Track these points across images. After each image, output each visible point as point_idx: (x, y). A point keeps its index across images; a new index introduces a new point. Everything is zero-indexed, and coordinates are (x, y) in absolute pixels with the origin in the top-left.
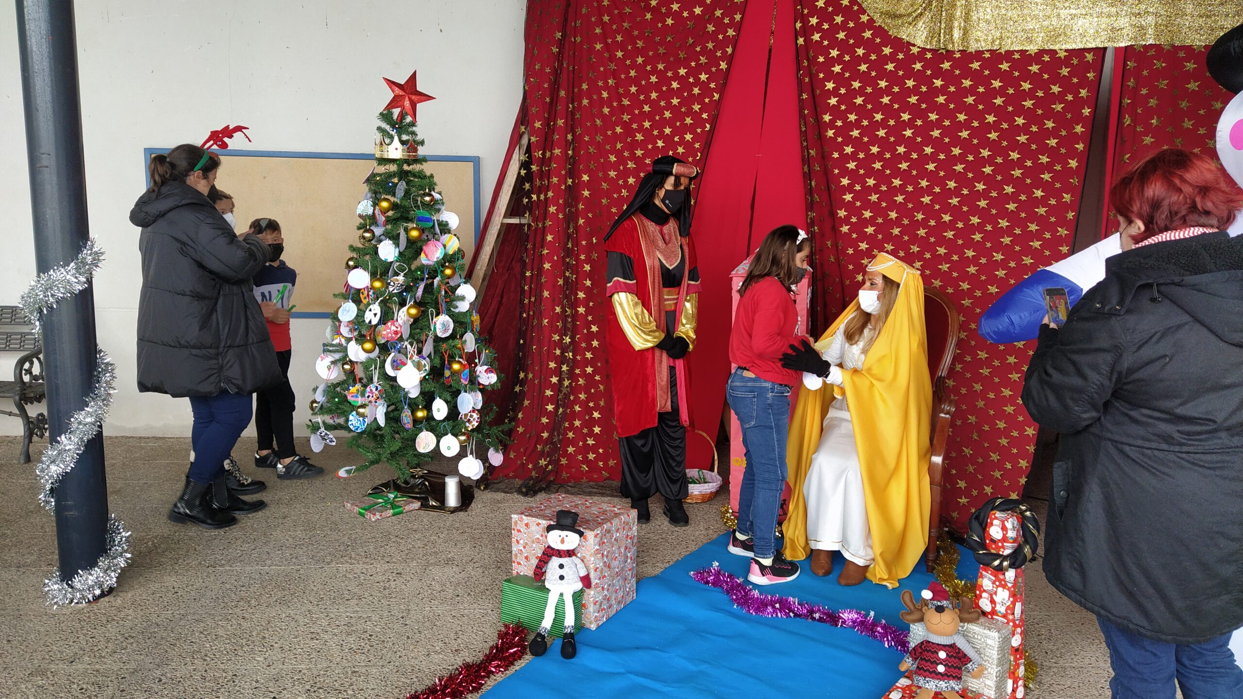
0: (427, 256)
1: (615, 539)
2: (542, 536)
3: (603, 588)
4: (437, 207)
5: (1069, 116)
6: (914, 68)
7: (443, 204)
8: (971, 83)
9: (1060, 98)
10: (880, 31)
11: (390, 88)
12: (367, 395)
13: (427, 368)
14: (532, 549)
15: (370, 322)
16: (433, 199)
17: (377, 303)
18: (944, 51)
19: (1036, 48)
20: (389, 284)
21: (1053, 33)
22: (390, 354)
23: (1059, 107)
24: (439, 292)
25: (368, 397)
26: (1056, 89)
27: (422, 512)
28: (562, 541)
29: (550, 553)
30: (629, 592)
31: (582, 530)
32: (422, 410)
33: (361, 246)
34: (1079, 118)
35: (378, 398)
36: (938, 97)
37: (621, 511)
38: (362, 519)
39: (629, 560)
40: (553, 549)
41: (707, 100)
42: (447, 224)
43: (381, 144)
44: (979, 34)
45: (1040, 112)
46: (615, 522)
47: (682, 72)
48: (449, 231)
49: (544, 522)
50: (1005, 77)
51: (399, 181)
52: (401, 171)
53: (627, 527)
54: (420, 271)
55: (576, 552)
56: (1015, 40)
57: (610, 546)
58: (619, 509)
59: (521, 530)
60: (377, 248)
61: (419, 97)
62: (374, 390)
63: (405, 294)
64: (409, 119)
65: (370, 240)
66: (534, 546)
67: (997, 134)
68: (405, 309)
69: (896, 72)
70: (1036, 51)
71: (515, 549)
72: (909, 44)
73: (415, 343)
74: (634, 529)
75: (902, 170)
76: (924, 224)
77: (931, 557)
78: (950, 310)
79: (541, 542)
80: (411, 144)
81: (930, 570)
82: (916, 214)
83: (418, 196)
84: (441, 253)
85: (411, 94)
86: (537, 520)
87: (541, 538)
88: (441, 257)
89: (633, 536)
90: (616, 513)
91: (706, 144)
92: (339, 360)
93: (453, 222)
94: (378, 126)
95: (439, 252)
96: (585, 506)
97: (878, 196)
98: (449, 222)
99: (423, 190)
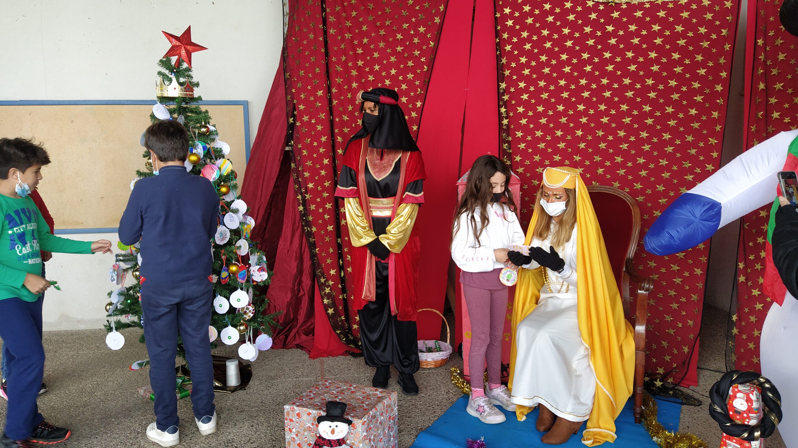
2: (313, 424)
4: (212, 137)
5: (714, 51)
6: (590, 18)
8: (636, 28)
9: (706, 37)
11: (169, 39)
16: (208, 130)
18: (613, 4)
23: (706, 44)
26: (703, 30)
28: (333, 432)
29: (321, 443)
31: (350, 418)
34: (722, 52)
36: (611, 40)
37: (383, 395)
39: (392, 439)
40: (324, 439)
41: (425, 47)
42: (221, 151)
43: (161, 85)
45: (691, 48)
47: (405, 26)
48: (223, 156)
49: (314, 412)
50: (662, 22)
51: (178, 116)
52: (180, 108)
59: (294, 419)
61: (193, 47)
64: (185, 65)
67: (658, 67)
69: (576, 21)
70: (686, 1)
75: (585, 97)
76: (603, 139)
77: (638, 410)
78: (632, 205)
79: (312, 431)
80: (188, 85)
81: (638, 421)
82: (597, 131)
83: (195, 128)
84: (217, 174)
85: (187, 44)
86: (308, 410)
87: (312, 427)
88: (217, 178)
89: (394, 416)
90: (379, 397)
91: (425, 81)
92: (131, 268)
93: (226, 149)
94: (158, 71)
95: (215, 173)
96: (350, 391)
97: (566, 118)
98: (223, 149)
99: (199, 123)
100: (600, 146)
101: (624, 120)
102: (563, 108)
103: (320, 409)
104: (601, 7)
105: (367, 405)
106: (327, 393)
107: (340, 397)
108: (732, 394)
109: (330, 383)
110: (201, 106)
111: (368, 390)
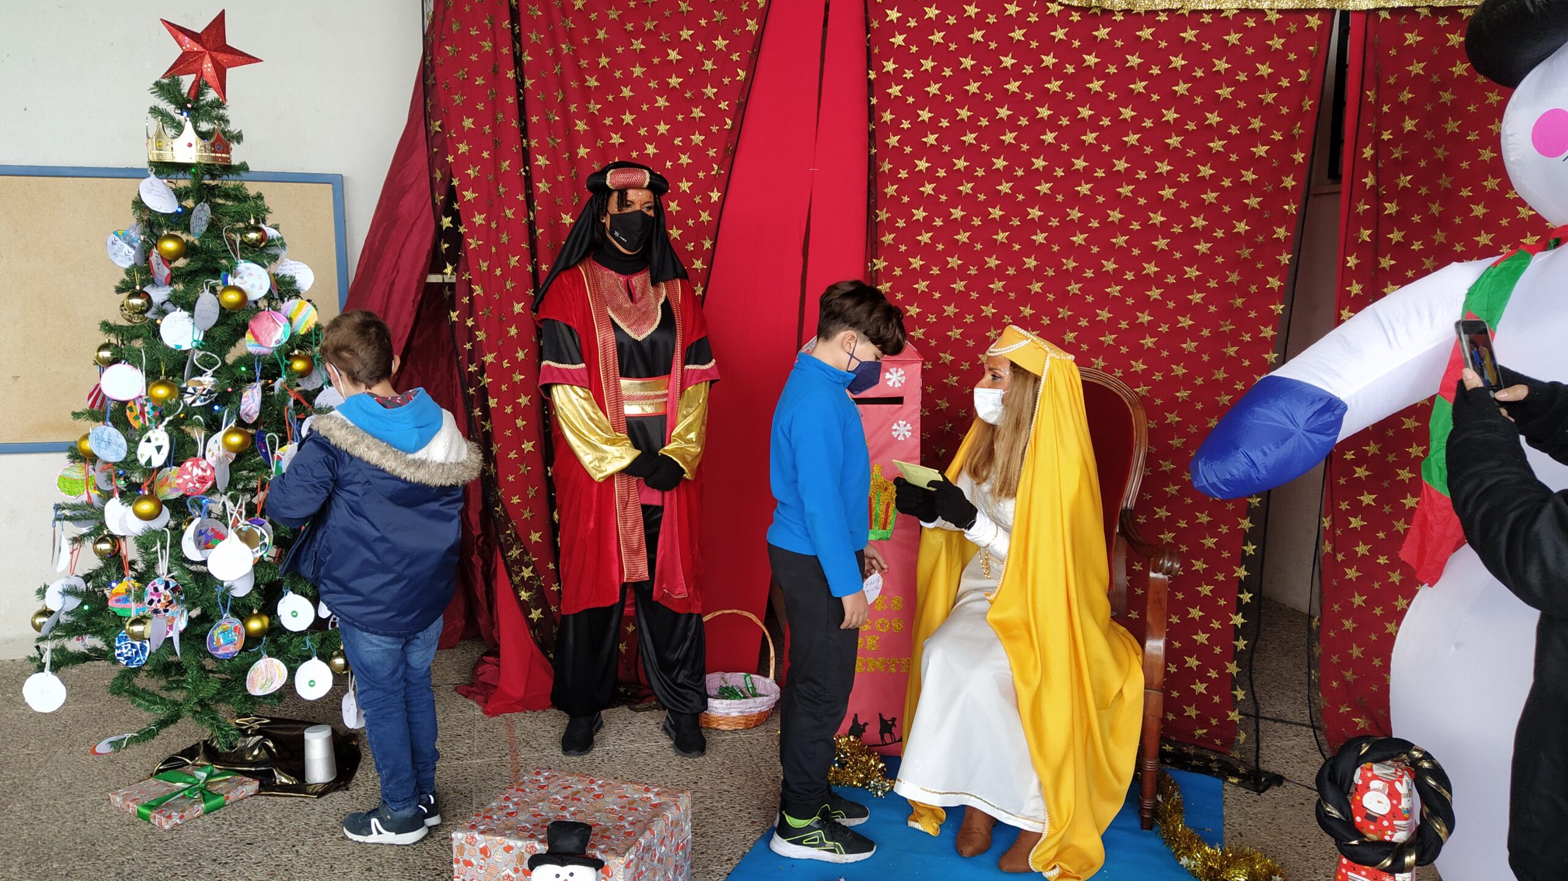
0: (256, 338)
1: (660, 860)
2: (516, 870)
4: (273, 251)
5: (1284, 110)
6: (1054, 37)
8: (1139, 61)
9: (1271, 83)
11: (176, 38)
12: (147, 598)
13: (267, 541)
15: (149, 462)
16: (264, 237)
17: (162, 427)
18: (1098, 11)
19: (1234, 6)
20: (184, 391)
22: (192, 520)
23: (1269, 97)
24: (284, 402)
25: (151, 602)
26: (1265, 70)
27: (262, 800)
31: (599, 856)
32: (258, 616)
33: (126, 323)
34: (1297, 114)
35: (171, 602)
36: (1092, 82)
37: (663, 799)
38: (145, 828)
41: (726, 81)
42: (292, 281)
43: (159, 136)
45: (1241, 104)
46: (659, 826)
47: (686, 34)
48: (297, 294)
49: (520, 843)
50: (1190, 51)
51: (196, 204)
52: (200, 188)
53: (676, 830)
54: (245, 366)
57: (651, 875)
58: (658, 794)
60: (158, 325)
61: (230, 57)
62: (161, 588)
63: (216, 408)
64: (211, 95)
65: (142, 312)
67: (1180, 139)
68: (219, 436)
69: (1026, 43)
70: (1236, 11)
73: (240, 496)
74: (687, 828)
75: (1041, 194)
76: (1076, 275)
77: (1148, 803)
78: (1132, 406)
80: (219, 139)
81: (1147, 825)
82: (1065, 261)
83: (234, 231)
84: (284, 333)
85: (215, 50)
86: (507, 840)
87: (514, 876)
88: (285, 340)
89: (685, 842)
90: (655, 806)
91: (726, 150)
92: (89, 535)
93: (305, 277)
94: (152, 105)
95: (281, 330)
96: (592, 794)
97: (1007, 234)
98: (296, 278)
99: (242, 221)
100: (1069, 288)
101: (1114, 240)
102: (1001, 213)
103: (532, 837)
104: (1076, 17)
105: (632, 823)
106: (542, 801)
107: (572, 809)
108: (1360, 782)
109: (547, 778)
110: (247, 185)
111: (630, 791)
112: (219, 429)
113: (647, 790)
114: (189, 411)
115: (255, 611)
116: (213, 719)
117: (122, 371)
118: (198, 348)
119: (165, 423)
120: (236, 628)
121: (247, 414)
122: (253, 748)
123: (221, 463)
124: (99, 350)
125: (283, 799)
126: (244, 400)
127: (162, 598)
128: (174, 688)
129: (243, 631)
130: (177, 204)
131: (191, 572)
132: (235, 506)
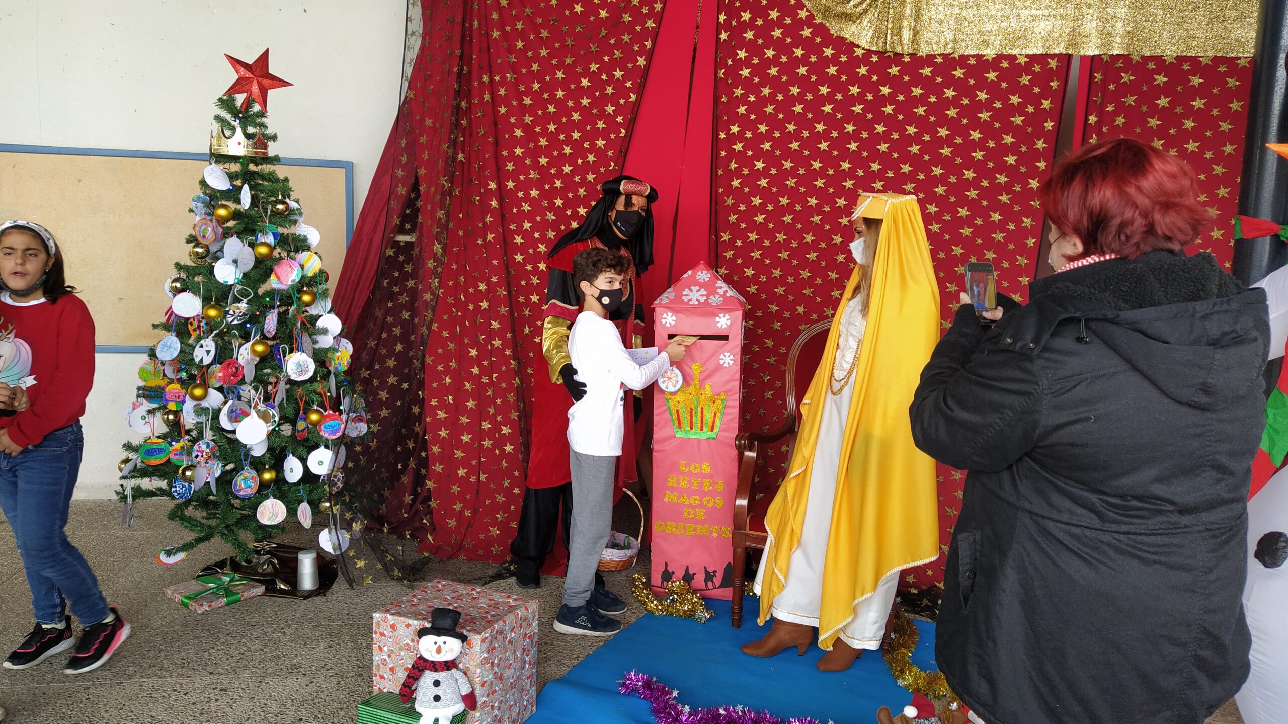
0: (278, 278)
1: (509, 641)
2: (413, 641)
3: (492, 707)
4: (293, 218)
5: (1030, 130)
6: (859, 73)
7: (301, 214)
8: (921, 91)
9: (1020, 110)
10: (821, 30)
11: (234, 68)
12: (194, 455)
13: (277, 419)
14: (401, 658)
15: (201, 360)
16: (287, 207)
17: (210, 337)
18: (891, 55)
19: (993, 52)
20: (227, 313)
21: (1011, 36)
22: (226, 401)
23: (1018, 120)
24: (294, 324)
25: (197, 457)
26: (1015, 99)
27: (266, 599)
28: (439, 650)
29: (421, 665)
30: (526, 707)
31: (465, 633)
32: (269, 470)
33: (193, 264)
34: (1040, 133)
35: (210, 457)
36: (885, 106)
37: (518, 603)
38: (185, 611)
39: (527, 666)
40: (426, 660)
41: (622, 101)
42: (305, 239)
43: (219, 136)
44: (930, 35)
45: (997, 125)
46: (510, 618)
47: (594, 67)
48: (308, 248)
49: (415, 622)
50: (959, 85)
51: (242, 184)
52: (246, 172)
53: (524, 624)
54: (269, 297)
55: (457, 662)
56: (970, 43)
57: (503, 650)
58: (515, 600)
59: (386, 633)
60: (213, 267)
61: (271, 82)
62: (204, 447)
63: (248, 325)
64: (257, 108)
65: (202, 257)
66: (402, 653)
67: (950, 150)
68: (248, 345)
69: (838, 77)
70: (994, 56)
71: (376, 658)
72: (853, 45)
73: (260, 387)
74: (534, 624)
79: (412, 650)
80: (260, 139)
83: (268, 203)
84: (297, 275)
85: (261, 77)
86: (407, 620)
87: (411, 644)
88: (298, 280)
89: (532, 634)
90: (511, 607)
91: (621, 151)
92: (159, 408)
93: (314, 237)
94: (216, 114)
95: (295, 273)
96: (471, 597)
97: (820, 217)
98: (308, 237)
99: (273, 196)
102: (816, 202)
103: (424, 619)
104: (875, 59)
105: (493, 616)
106: (437, 598)
107: (455, 605)
109: (444, 585)
110: (278, 170)
111: (497, 596)
112: (249, 341)
113: (509, 597)
114: (230, 327)
115: (267, 467)
116: (235, 540)
117: (186, 296)
118: (238, 283)
119: (213, 335)
120: (253, 477)
121: (268, 331)
122: (263, 564)
123: (248, 364)
124: (172, 282)
125: (280, 599)
126: (267, 321)
127: (204, 454)
128: (211, 518)
129: (258, 479)
130: (229, 184)
131: (227, 437)
132: (256, 393)
